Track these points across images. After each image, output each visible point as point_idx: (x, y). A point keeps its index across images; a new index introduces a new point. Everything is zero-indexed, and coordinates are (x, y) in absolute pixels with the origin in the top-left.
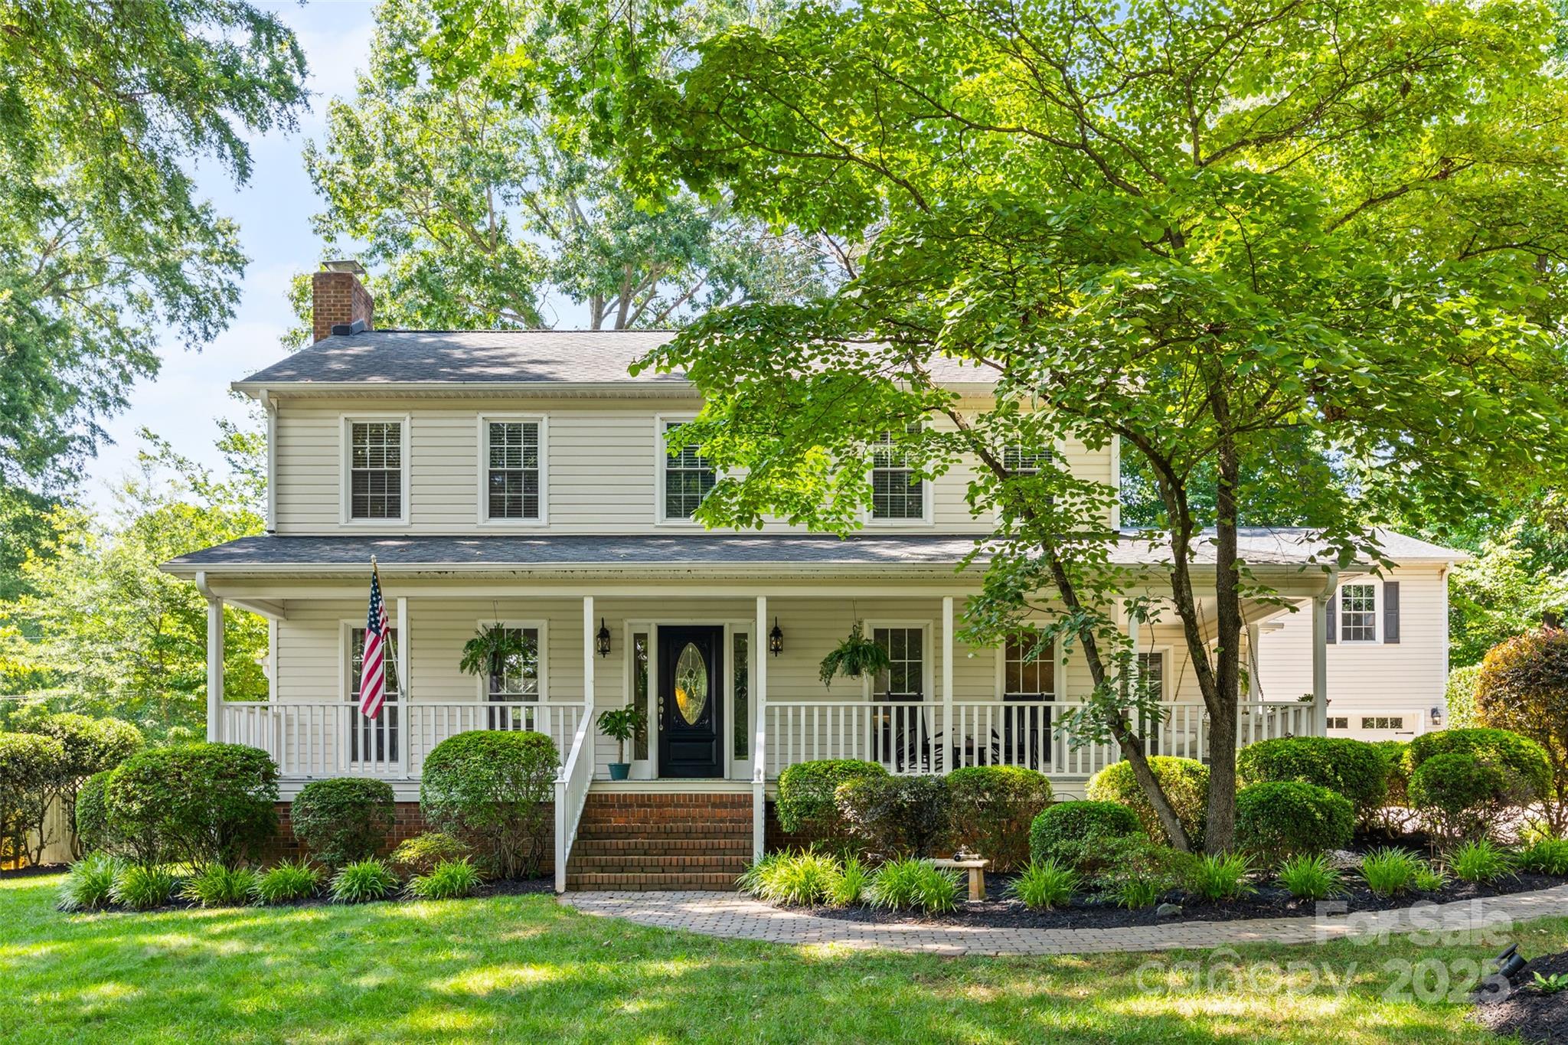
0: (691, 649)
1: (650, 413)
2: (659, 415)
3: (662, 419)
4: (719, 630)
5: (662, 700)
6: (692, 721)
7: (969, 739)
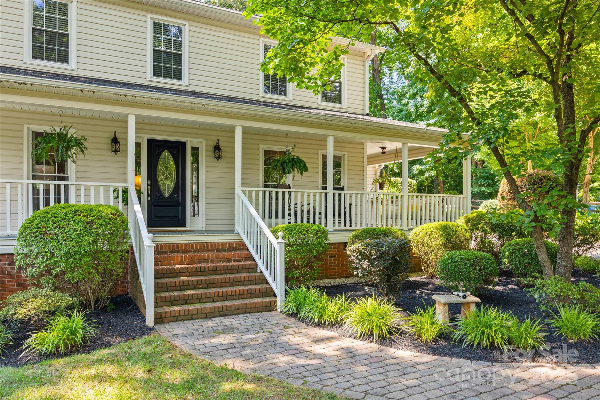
0: (166, 154)
1: (144, 13)
2: (149, 16)
3: (151, 18)
4: (183, 144)
5: (149, 182)
6: (167, 195)
7: (314, 208)
